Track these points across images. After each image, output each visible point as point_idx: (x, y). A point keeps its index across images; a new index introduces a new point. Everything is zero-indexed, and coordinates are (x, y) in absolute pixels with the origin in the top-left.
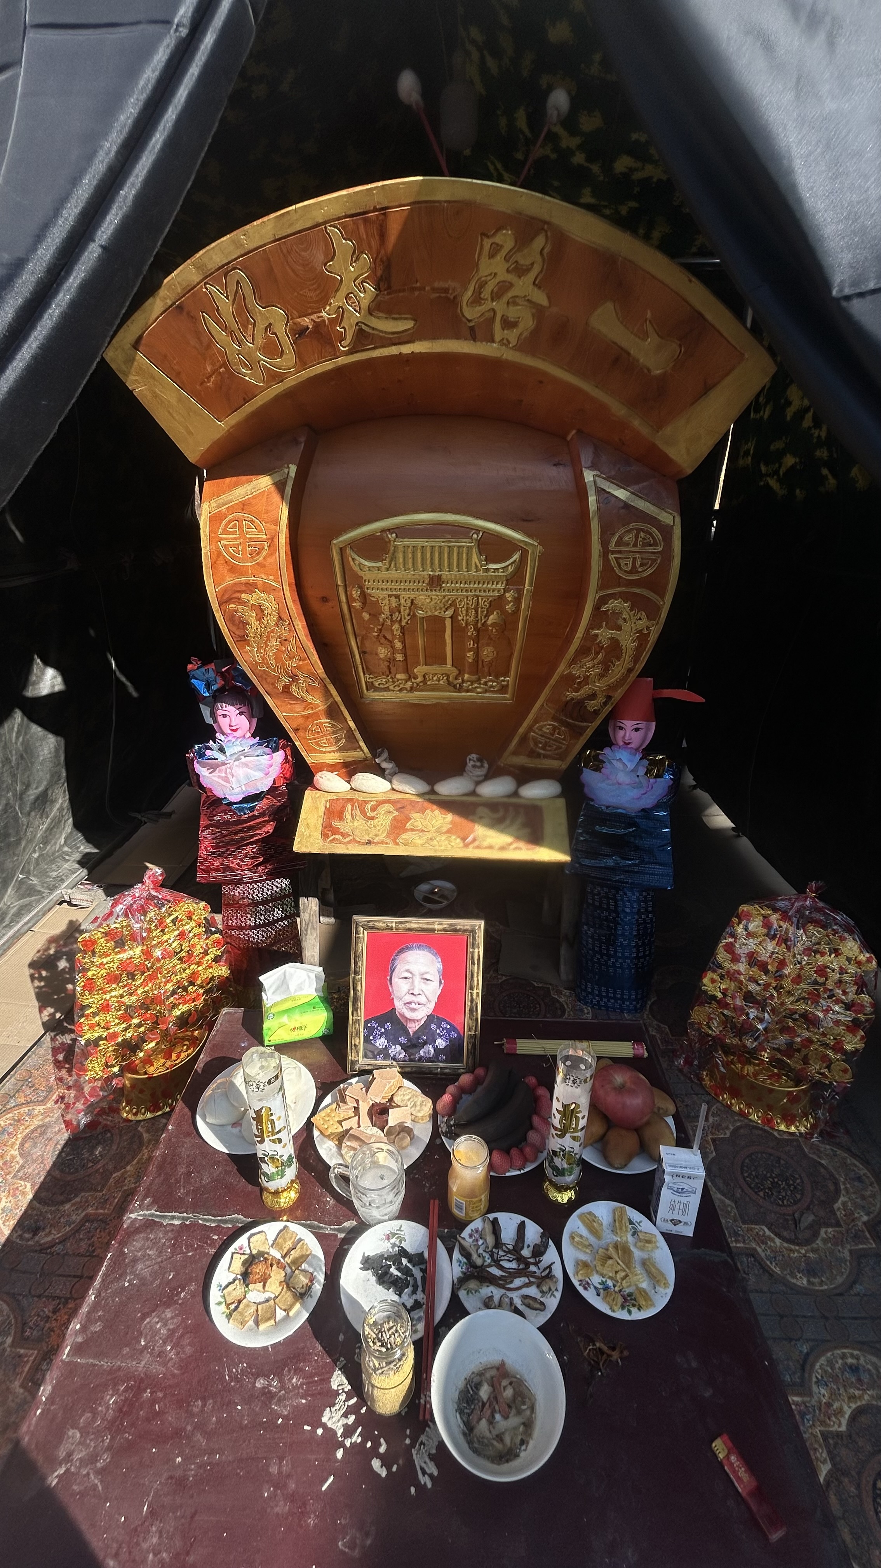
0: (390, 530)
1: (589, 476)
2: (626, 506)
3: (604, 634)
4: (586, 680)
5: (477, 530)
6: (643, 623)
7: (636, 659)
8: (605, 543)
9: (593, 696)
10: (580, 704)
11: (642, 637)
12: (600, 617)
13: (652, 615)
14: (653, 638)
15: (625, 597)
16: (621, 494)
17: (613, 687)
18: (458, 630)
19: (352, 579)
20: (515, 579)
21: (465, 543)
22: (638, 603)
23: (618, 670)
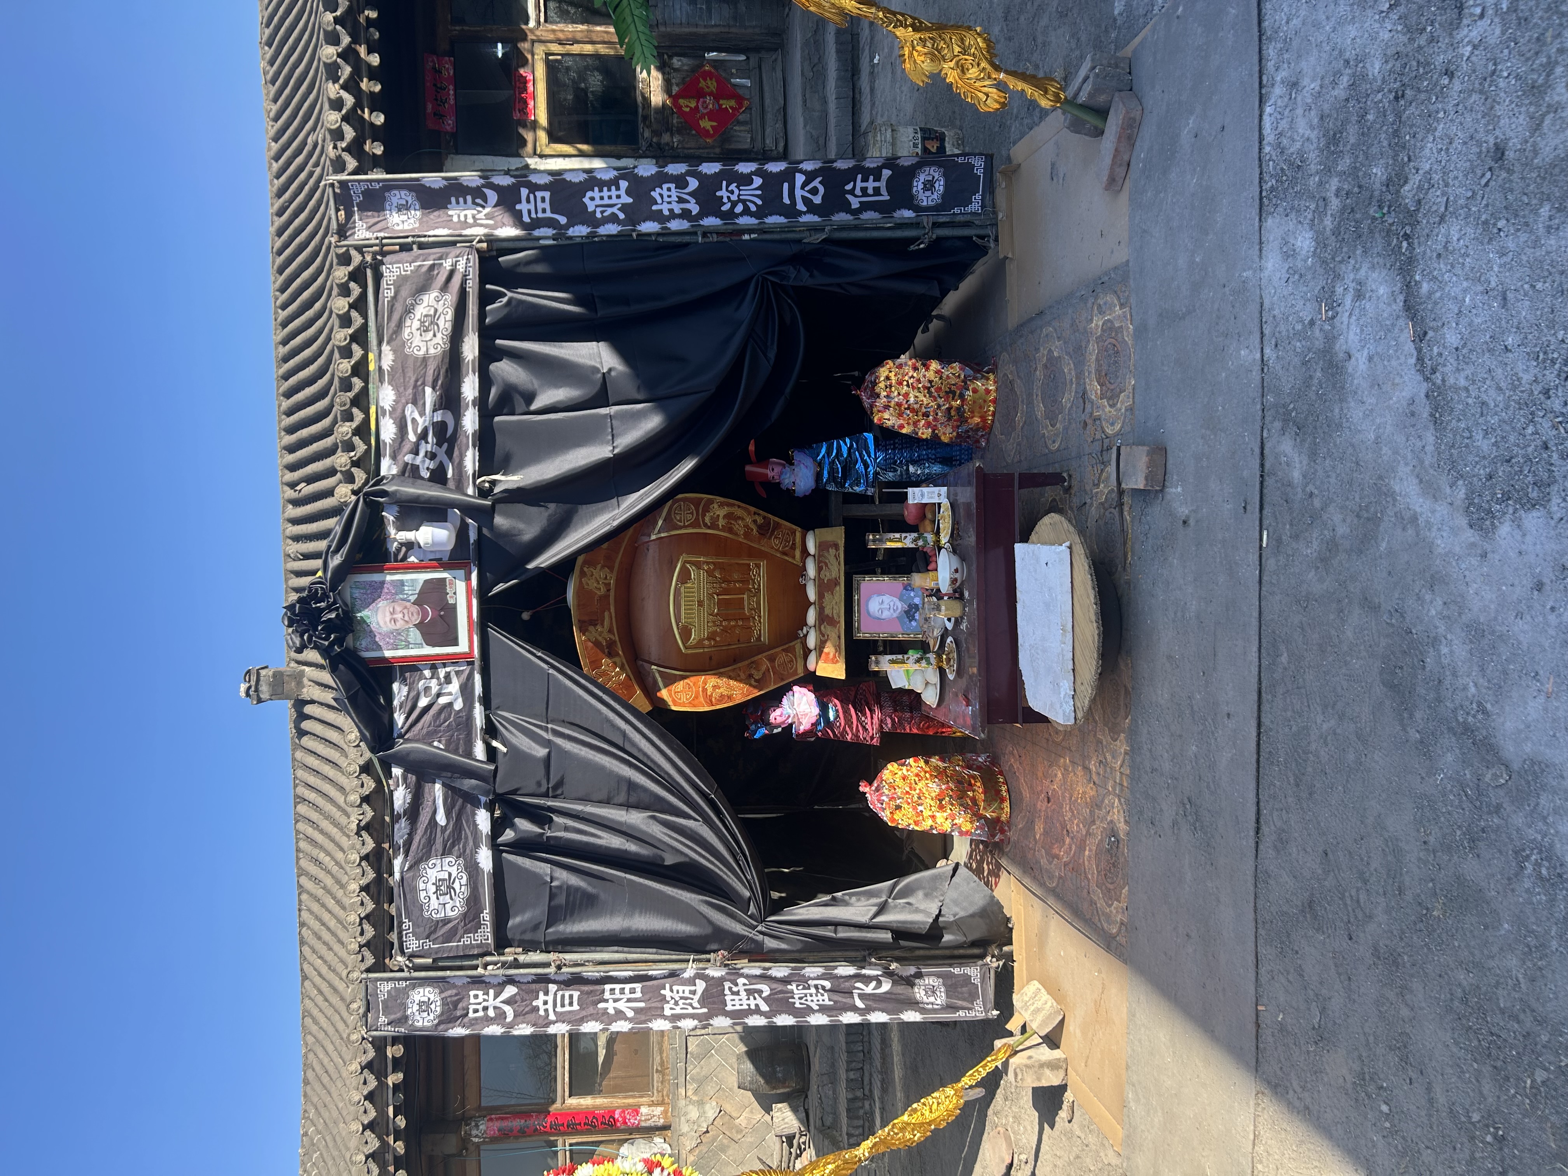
0: (678, 625)
1: (653, 537)
2: (665, 520)
3: (721, 522)
4: (746, 526)
5: (677, 585)
6: (716, 506)
7: (733, 505)
8: (681, 528)
9: (755, 521)
10: (760, 527)
11: (722, 505)
12: (714, 526)
13: (711, 502)
14: (722, 499)
15: (704, 515)
16: (660, 523)
17: (749, 513)
18: (726, 592)
19: (700, 644)
20: (698, 565)
21: (682, 590)
22: (706, 509)
23: (739, 512)
